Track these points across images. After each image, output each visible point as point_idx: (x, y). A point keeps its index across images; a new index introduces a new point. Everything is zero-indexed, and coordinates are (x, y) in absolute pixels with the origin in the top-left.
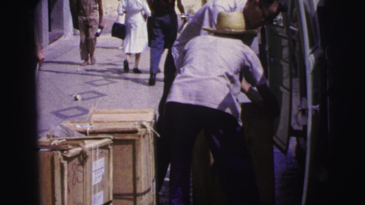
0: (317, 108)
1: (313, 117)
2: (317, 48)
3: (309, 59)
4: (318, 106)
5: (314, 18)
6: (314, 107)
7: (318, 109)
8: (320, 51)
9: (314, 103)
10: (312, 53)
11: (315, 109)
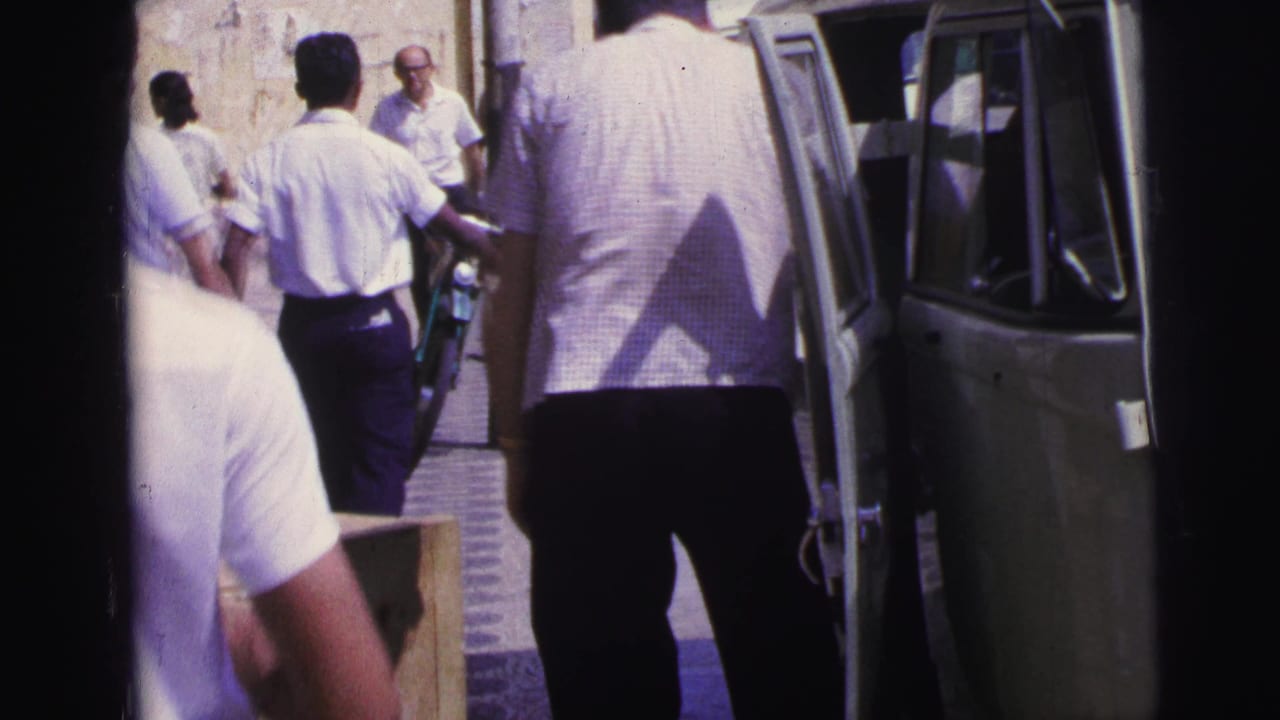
0: (875, 515)
1: (862, 547)
2: (866, 304)
3: (841, 345)
4: (878, 509)
5: (848, 202)
6: (864, 512)
7: (879, 521)
8: (876, 315)
9: (864, 501)
10: (848, 323)
11: (871, 518)
